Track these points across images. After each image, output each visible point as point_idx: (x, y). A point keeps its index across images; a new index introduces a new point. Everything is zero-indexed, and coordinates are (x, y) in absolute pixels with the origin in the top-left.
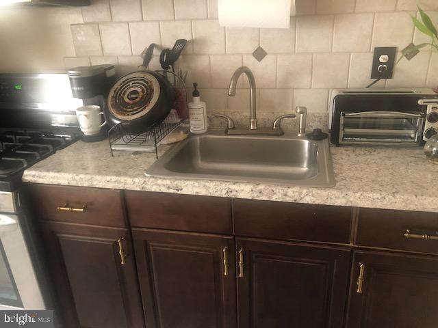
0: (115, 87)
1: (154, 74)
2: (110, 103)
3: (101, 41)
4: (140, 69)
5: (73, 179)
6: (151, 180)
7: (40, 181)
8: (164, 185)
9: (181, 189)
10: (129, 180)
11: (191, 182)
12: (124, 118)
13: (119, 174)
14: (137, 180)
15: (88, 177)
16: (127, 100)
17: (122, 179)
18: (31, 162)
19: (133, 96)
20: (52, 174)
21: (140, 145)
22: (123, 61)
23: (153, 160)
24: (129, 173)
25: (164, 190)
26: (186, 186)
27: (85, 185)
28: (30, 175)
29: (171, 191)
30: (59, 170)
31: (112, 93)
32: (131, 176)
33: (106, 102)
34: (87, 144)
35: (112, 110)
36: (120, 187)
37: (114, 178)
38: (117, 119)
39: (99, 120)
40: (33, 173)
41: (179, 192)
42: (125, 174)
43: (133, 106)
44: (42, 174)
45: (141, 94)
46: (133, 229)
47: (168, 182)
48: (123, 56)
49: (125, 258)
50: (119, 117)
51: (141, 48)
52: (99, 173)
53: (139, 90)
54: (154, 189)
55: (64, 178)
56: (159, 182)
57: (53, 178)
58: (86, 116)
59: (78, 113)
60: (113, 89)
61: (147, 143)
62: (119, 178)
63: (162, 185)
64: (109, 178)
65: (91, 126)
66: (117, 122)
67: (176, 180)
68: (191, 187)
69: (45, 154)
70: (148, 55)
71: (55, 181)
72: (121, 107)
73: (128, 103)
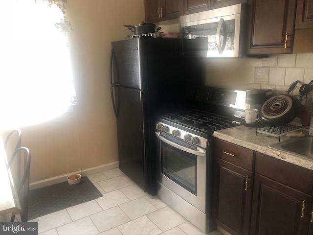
0: (268, 101)
1: (292, 97)
2: (263, 108)
3: (269, 76)
4: (284, 93)
5: (234, 140)
6: (270, 149)
7: (219, 137)
8: (276, 154)
9: (285, 158)
10: (260, 147)
11: (292, 156)
12: (267, 117)
13: (255, 143)
14: (263, 148)
15: (241, 141)
16: (272, 109)
17: (256, 146)
18: (218, 129)
19: (276, 107)
20: (225, 135)
21: (272, 132)
22: (278, 88)
23: (276, 141)
24: (261, 144)
25: (276, 156)
26: (288, 157)
27: (238, 144)
28: (216, 134)
29: (279, 158)
30: (228, 134)
31: (265, 104)
32: (261, 146)
33: (261, 108)
34: (246, 127)
35: (262, 112)
36: (254, 149)
37: (252, 144)
38: (264, 117)
39: (256, 117)
40: (218, 133)
41: (284, 160)
42: (259, 144)
43: (274, 112)
44: (221, 134)
45: (280, 106)
46: (256, 174)
47: (279, 153)
48: (280, 86)
49: (248, 188)
50: (265, 116)
51: (289, 83)
52: (246, 141)
53: (280, 104)
54: (270, 154)
55: (230, 138)
56: (275, 151)
57: (225, 137)
58: (249, 113)
59: (246, 111)
60: (267, 102)
61: (276, 132)
62: (255, 145)
63: (276, 153)
64: (250, 144)
65: (251, 119)
66: (263, 118)
67: (284, 153)
68: (291, 158)
69: (225, 127)
70: (293, 87)
71: (225, 139)
72: (268, 111)
73: (272, 110)
